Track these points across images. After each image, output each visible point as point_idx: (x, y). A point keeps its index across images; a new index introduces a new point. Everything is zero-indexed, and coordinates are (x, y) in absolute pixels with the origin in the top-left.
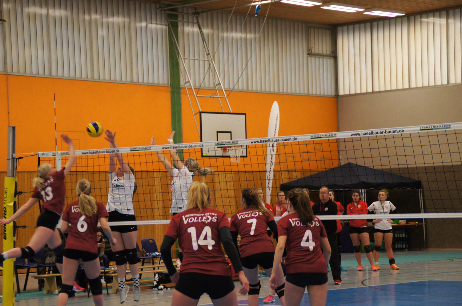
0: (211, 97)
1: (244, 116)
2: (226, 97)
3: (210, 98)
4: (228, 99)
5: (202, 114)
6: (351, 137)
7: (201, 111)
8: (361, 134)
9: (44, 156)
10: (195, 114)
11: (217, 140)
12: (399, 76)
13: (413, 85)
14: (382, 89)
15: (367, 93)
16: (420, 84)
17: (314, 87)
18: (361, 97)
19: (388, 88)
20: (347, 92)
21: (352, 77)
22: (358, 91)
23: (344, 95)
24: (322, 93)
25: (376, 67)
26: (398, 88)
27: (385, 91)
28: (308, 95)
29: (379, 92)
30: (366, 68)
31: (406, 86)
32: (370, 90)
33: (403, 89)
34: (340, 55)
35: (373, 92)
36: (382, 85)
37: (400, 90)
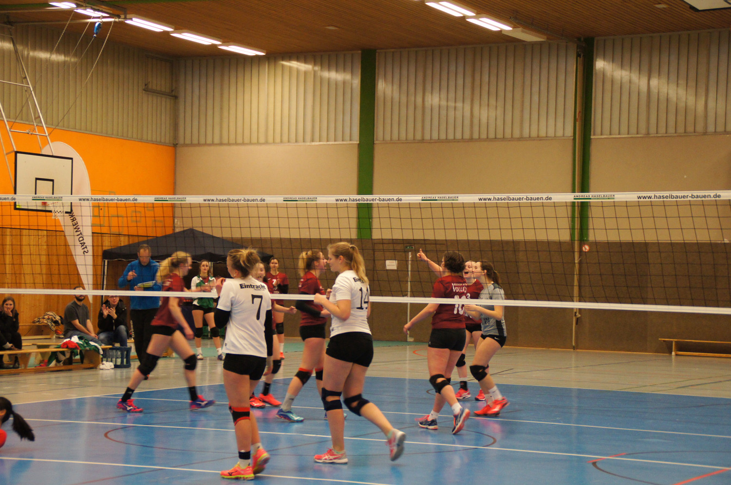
0: (28, 133)
1: (71, 160)
2: (47, 135)
3: (28, 135)
4: (50, 138)
5: (18, 154)
7: (15, 150)
10: (7, 154)
11: (36, 194)
12: (254, 127)
13: (271, 140)
14: (232, 141)
15: (213, 144)
16: (278, 139)
17: (150, 132)
18: (206, 148)
19: (240, 140)
20: (188, 141)
21: (195, 123)
22: (202, 141)
23: (185, 145)
24: (158, 140)
25: (225, 114)
26: (252, 142)
27: (236, 144)
28: (141, 140)
29: (229, 144)
30: (213, 113)
31: (262, 140)
32: (217, 141)
33: (258, 143)
34: (182, 94)
35: (221, 144)
36: (232, 136)
37: (254, 144)
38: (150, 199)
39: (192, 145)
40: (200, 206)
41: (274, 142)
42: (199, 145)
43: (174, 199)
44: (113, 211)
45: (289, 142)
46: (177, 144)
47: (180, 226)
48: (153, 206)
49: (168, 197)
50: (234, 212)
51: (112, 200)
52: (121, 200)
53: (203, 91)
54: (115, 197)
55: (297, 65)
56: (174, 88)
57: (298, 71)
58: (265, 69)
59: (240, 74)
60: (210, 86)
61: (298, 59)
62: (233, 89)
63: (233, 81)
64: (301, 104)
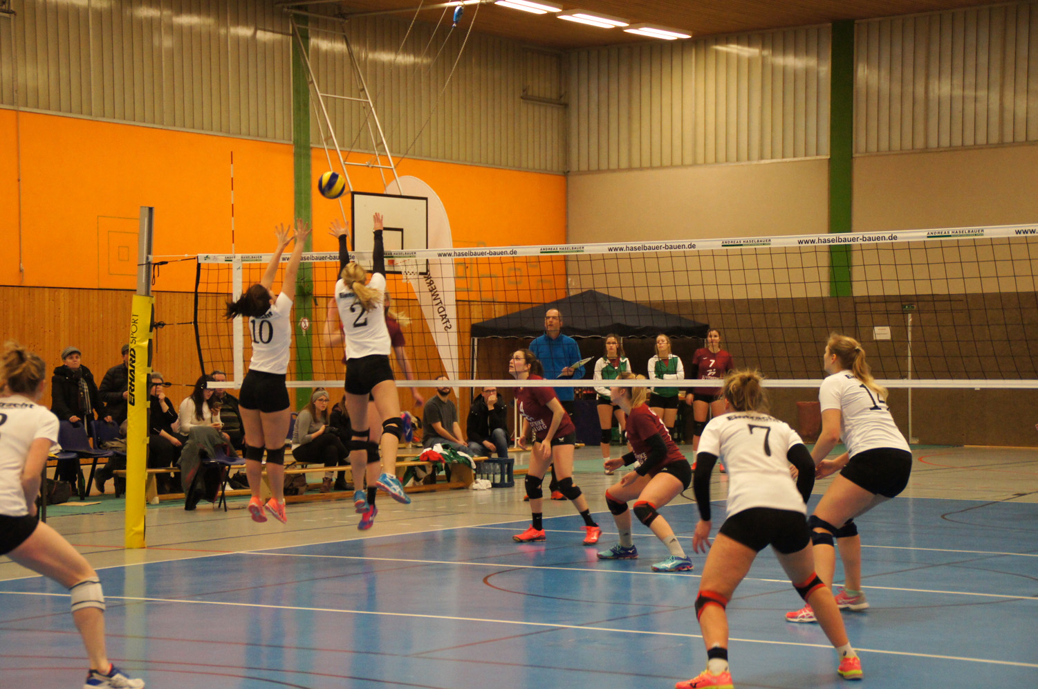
0: (368, 166)
1: (425, 201)
2: (393, 167)
3: (367, 168)
4: (396, 171)
5: (355, 196)
7: (354, 190)
9: (208, 261)
12: (677, 142)
13: (700, 159)
14: (646, 164)
15: (619, 169)
16: (711, 158)
17: (531, 156)
18: (609, 176)
19: (656, 163)
20: (584, 167)
21: (594, 140)
22: (604, 166)
23: (580, 173)
24: (543, 167)
25: (636, 125)
26: (674, 164)
27: (651, 168)
28: (519, 169)
29: (641, 168)
30: (619, 126)
31: (688, 160)
32: (624, 165)
33: (683, 165)
34: (574, 102)
35: (630, 169)
36: (646, 158)
37: (677, 167)
38: (533, 251)
39: (589, 172)
40: (603, 258)
41: (705, 163)
42: (599, 171)
43: (567, 250)
44: (484, 270)
45: (726, 161)
46: (569, 172)
47: (576, 286)
48: (538, 260)
49: (558, 247)
50: (652, 265)
51: (482, 254)
52: (495, 254)
53: (604, 95)
54: (486, 250)
55: (738, 49)
56: (563, 92)
57: (739, 58)
58: (691, 59)
59: (656, 67)
60: (613, 87)
61: (738, 41)
62: (646, 90)
63: (646, 77)
64: (744, 105)
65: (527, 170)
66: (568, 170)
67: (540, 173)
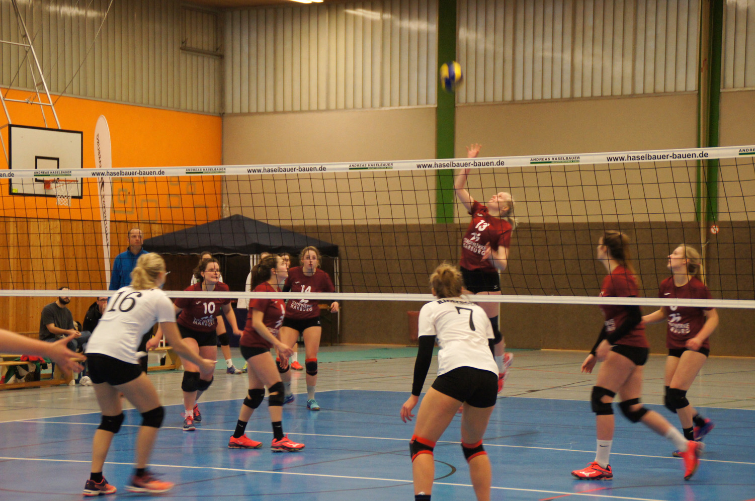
0: (27, 103)
1: (80, 135)
2: (51, 104)
5: (13, 129)
6: (248, 174)
7: (11, 123)
8: (262, 170)
10: (1, 128)
13: (332, 106)
14: (288, 108)
16: (341, 104)
19: (297, 108)
20: (245, 110)
25: (280, 76)
30: (265, 75)
31: (323, 106)
32: (270, 108)
33: (318, 110)
34: (228, 53)
35: (275, 112)
36: (288, 103)
43: (210, 171)
51: (133, 174)
52: (145, 174)
53: (253, 48)
54: (136, 170)
55: (363, 12)
56: (219, 45)
57: (364, 19)
58: (325, 19)
59: (297, 27)
60: (262, 42)
61: (364, 7)
62: (288, 45)
63: (288, 34)
64: (368, 61)
65: (186, 111)
66: (223, 112)
67: (198, 114)
